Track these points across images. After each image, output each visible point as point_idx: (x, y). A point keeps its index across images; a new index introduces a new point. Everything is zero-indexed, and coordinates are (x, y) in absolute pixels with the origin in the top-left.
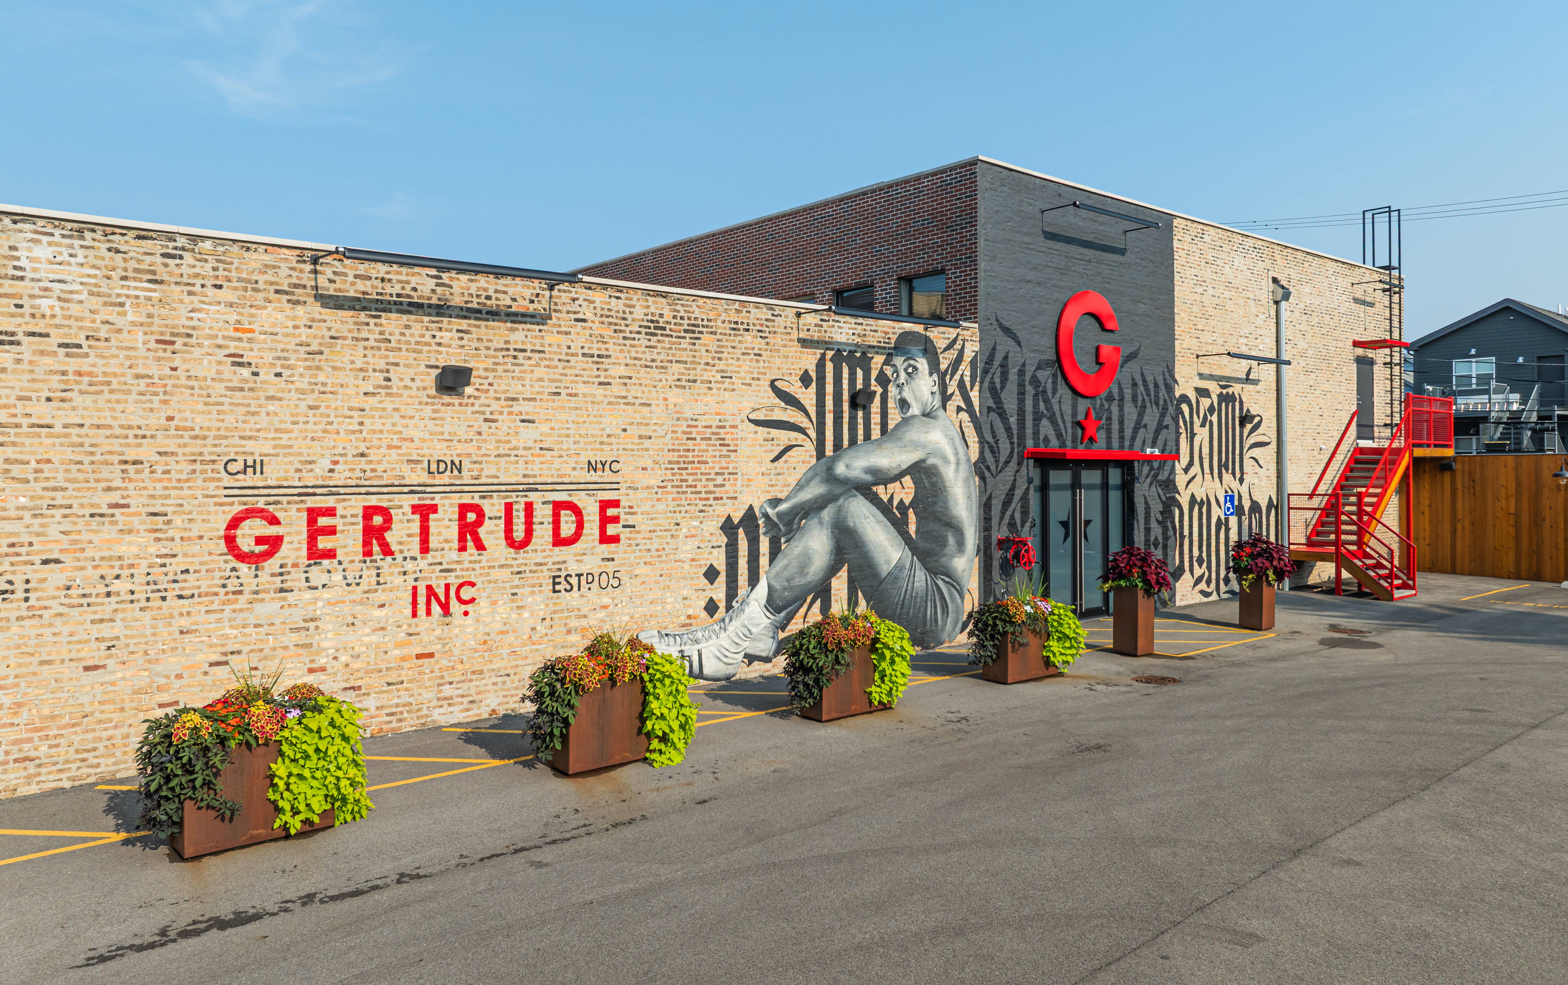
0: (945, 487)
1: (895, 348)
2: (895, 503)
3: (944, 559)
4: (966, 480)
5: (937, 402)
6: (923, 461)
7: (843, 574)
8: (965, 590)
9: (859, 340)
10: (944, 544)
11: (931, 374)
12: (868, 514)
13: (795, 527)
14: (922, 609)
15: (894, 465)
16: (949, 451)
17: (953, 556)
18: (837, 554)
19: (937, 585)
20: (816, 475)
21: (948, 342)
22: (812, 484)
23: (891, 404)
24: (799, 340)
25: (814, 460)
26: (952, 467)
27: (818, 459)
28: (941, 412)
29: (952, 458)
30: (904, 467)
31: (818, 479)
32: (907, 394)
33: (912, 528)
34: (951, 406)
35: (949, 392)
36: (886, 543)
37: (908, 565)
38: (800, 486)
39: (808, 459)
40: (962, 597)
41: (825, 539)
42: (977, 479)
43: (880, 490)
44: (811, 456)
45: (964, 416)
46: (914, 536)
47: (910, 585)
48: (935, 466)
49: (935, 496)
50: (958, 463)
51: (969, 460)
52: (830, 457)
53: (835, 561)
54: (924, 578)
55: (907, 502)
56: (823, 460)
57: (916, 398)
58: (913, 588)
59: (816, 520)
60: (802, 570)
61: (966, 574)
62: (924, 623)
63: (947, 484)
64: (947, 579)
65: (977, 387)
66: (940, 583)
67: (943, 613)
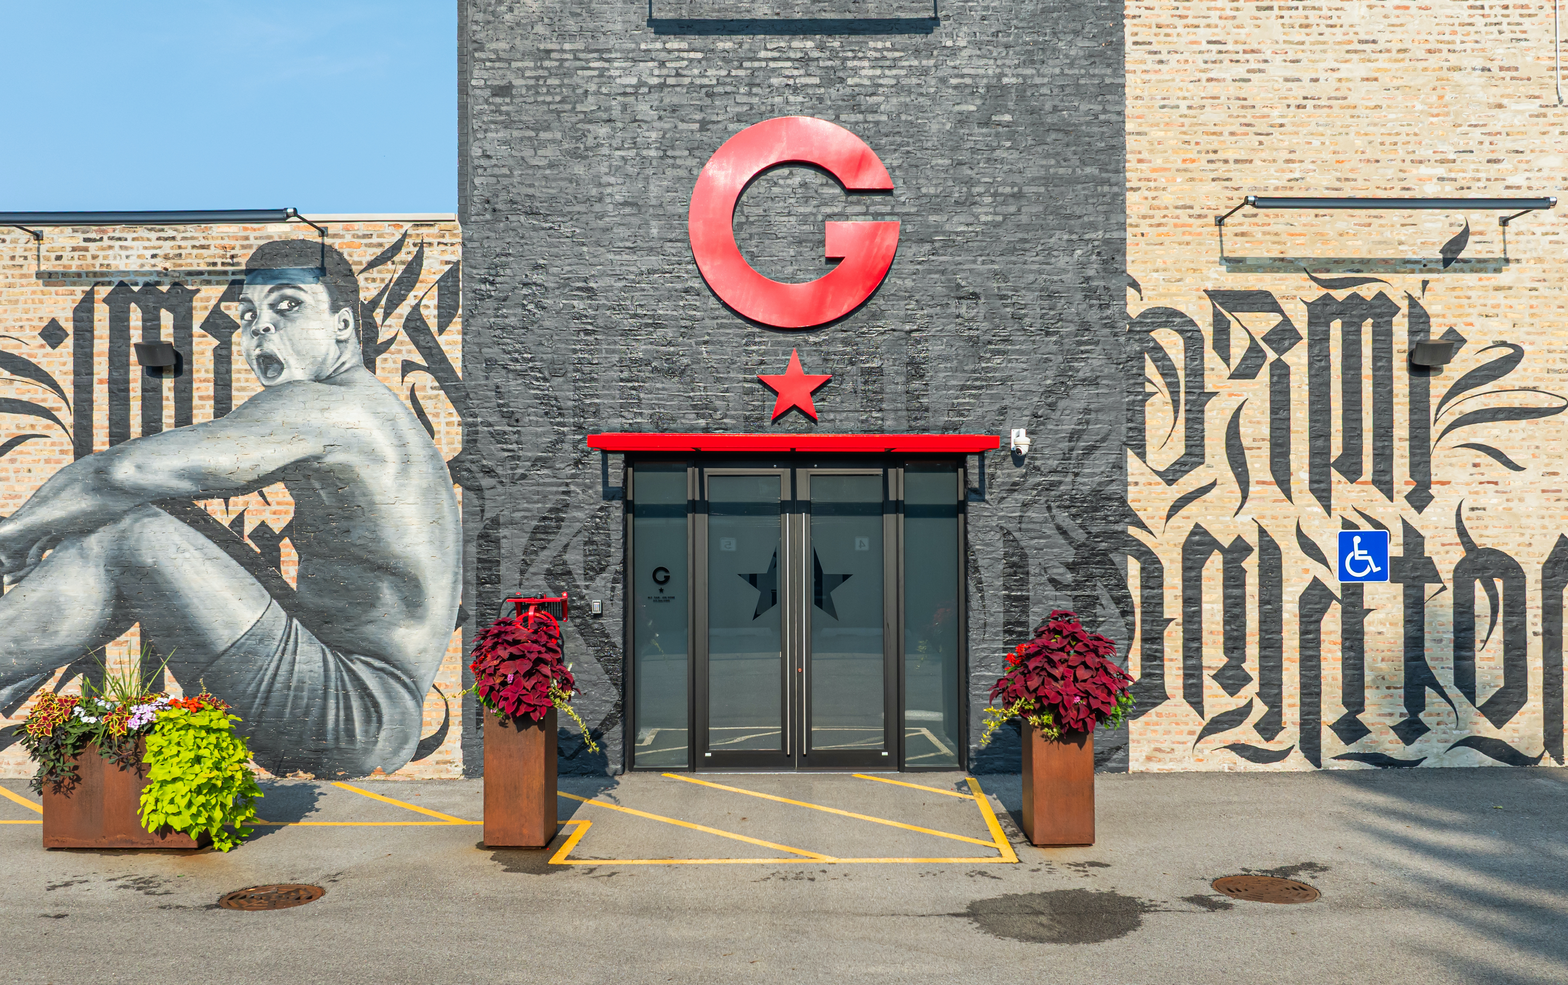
0: (372, 503)
1: (248, 272)
2: (248, 529)
3: (370, 630)
4: (428, 493)
5: (352, 354)
6: (317, 458)
7: (132, 636)
8: (426, 685)
9: (168, 265)
10: (372, 601)
11: (335, 308)
12: (185, 545)
13: (29, 561)
14: (315, 711)
15: (246, 465)
16: (383, 442)
17: (392, 625)
18: (117, 607)
19: (350, 671)
20: (74, 481)
21: (379, 251)
22: (63, 495)
23: (238, 364)
24: (39, 275)
25: (70, 458)
26: (392, 469)
27: (78, 455)
28: (363, 374)
29: (390, 453)
30: (272, 468)
31: (77, 488)
32: (275, 345)
33: (290, 572)
34: (389, 363)
35: (384, 336)
36: (228, 594)
37: (279, 633)
38: (40, 498)
39: (57, 456)
40: (417, 696)
41: (92, 581)
42: (458, 490)
43: (215, 508)
44: (62, 452)
45: (424, 380)
46: (294, 585)
47: (284, 667)
48: (346, 468)
49: (348, 518)
50: (406, 462)
51: (435, 456)
52: (102, 453)
53: (114, 617)
54: (319, 657)
55: (277, 527)
56: (89, 458)
57: (298, 353)
58: (291, 672)
59: (73, 551)
60: (44, 628)
61: (428, 657)
62: (321, 732)
63: (378, 498)
64: (377, 663)
65: (456, 325)
66: (359, 668)
67: (367, 720)
